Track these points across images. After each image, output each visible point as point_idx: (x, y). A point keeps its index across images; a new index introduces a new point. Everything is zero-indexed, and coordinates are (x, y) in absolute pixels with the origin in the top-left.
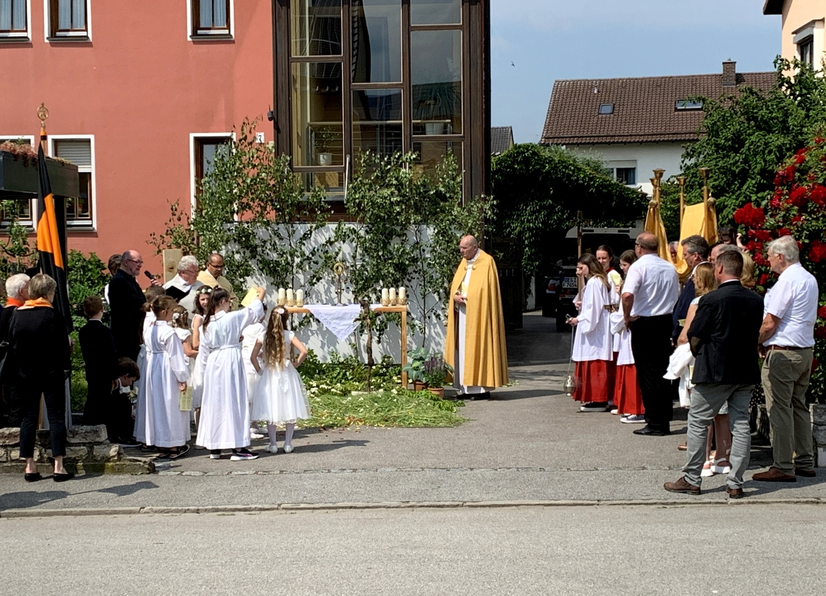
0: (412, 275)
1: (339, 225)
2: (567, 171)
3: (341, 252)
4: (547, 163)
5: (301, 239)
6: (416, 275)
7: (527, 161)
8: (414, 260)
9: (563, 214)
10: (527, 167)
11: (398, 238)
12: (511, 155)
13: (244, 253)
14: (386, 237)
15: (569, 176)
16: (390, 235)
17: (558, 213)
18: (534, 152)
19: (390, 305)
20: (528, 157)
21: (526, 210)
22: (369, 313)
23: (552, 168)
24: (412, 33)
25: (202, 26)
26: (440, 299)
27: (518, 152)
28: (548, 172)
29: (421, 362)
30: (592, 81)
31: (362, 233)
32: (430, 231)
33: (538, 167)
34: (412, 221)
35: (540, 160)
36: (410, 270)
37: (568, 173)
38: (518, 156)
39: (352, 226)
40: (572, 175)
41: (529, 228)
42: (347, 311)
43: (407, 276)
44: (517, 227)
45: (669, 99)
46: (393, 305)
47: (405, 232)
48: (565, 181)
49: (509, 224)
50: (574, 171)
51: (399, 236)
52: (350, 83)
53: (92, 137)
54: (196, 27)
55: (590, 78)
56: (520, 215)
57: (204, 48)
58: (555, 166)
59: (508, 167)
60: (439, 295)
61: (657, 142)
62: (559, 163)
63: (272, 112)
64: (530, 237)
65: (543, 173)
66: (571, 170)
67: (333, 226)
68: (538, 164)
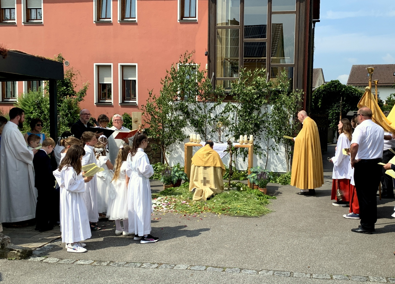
0: (262, 129)
1: (228, 103)
2: (351, 91)
3: (229, 117)
4: (343, 88)
5: (210, 110)
6: (265, 129)
7: (336, 86)
8: (263, 122)
9: (349, 107)
10: (336, 89)
11: (256, 111)
12: (330, 85)
13: (184, 115)
14: (250, 110)
15: (352, 93)
16: (252, 109)
17: (347, 107)
18: (339, 83)
19: (244, 144)
20: (336, 85)
21: (335, 106)
22: (231, 148)
23: (345, 90)
24: (272, 15)
25: (185, 16)
26: (276, 141)
27: (332, 83)
28: (344, 91)
29: (256, 174)
30: (365, 65)
31: (239, 108)
32: (271, 108)
33: (340, 89)
34: (263, 103)
35: (341, 87)
36: (261, 126)
37: (352, 92)
38: (332, 85)
39: (234, 104)
40: (353, 93)
41: (335, 112)
42: (221, 146)
43: (260, 129)
44: (331, 112)
45: (392, 71)
46: (246, 144)
47: (260, 108)
48: (350, 95)
49: (328, 111)
50: (354, 91)
51: (257, 110)
52: (243, 39)
53: (136, 64)
54: (182, 16)
55: (364, 64)
56: (332, 107)
57: (185, 26)
58: (347, 89)
59: (329, 89)
60: (275, 139)
61: (387, 86)
62: (348, 88)
63: (207, 52)
64: (336, 116)
65: (342, 91)
66: (353, 90)
67: (225, 104)
68: (340, 88)
